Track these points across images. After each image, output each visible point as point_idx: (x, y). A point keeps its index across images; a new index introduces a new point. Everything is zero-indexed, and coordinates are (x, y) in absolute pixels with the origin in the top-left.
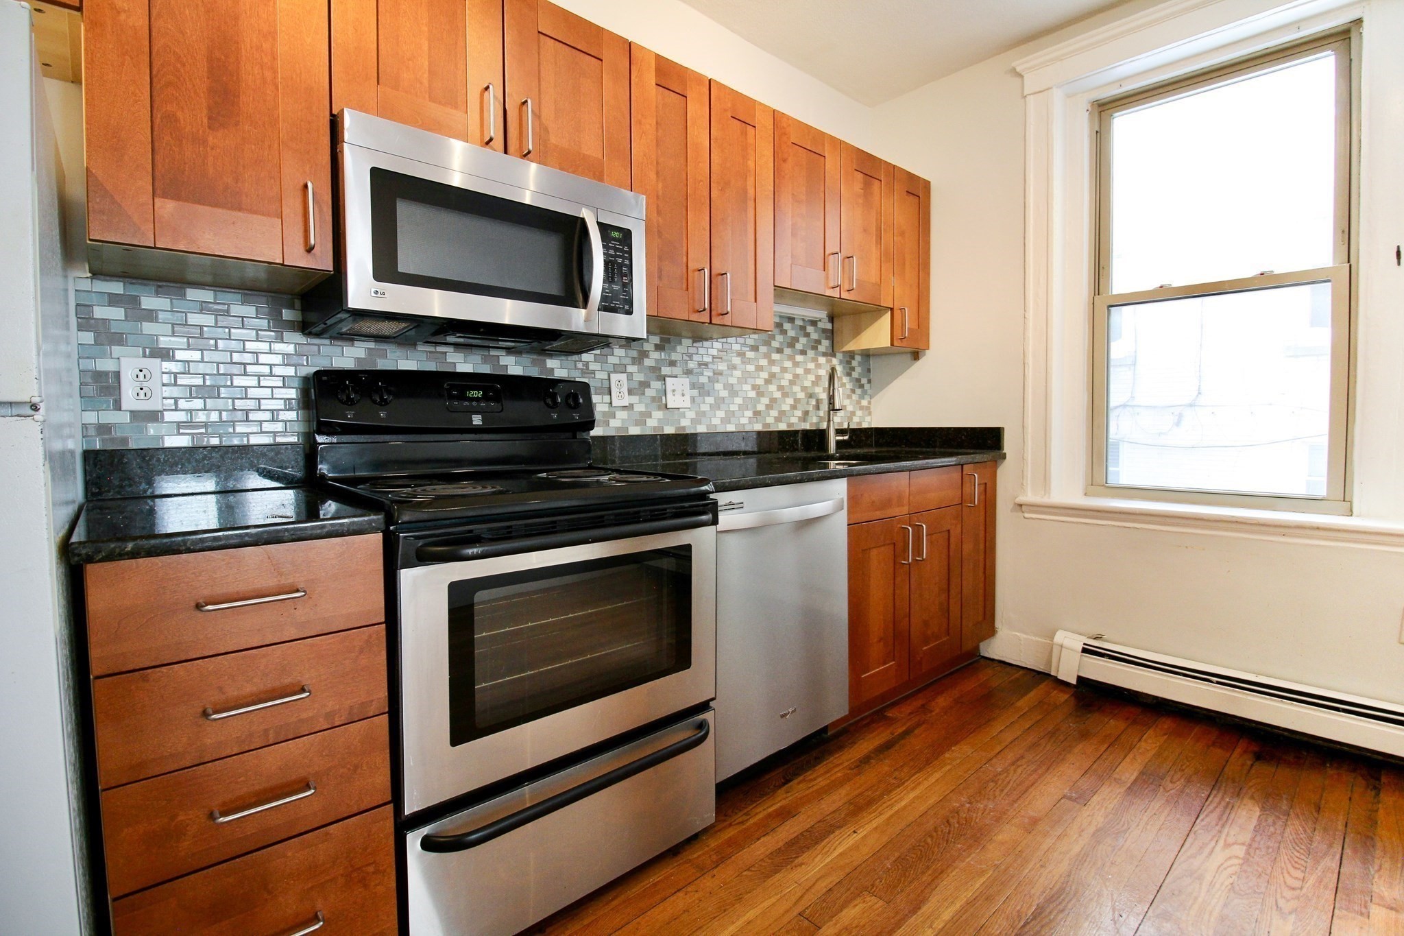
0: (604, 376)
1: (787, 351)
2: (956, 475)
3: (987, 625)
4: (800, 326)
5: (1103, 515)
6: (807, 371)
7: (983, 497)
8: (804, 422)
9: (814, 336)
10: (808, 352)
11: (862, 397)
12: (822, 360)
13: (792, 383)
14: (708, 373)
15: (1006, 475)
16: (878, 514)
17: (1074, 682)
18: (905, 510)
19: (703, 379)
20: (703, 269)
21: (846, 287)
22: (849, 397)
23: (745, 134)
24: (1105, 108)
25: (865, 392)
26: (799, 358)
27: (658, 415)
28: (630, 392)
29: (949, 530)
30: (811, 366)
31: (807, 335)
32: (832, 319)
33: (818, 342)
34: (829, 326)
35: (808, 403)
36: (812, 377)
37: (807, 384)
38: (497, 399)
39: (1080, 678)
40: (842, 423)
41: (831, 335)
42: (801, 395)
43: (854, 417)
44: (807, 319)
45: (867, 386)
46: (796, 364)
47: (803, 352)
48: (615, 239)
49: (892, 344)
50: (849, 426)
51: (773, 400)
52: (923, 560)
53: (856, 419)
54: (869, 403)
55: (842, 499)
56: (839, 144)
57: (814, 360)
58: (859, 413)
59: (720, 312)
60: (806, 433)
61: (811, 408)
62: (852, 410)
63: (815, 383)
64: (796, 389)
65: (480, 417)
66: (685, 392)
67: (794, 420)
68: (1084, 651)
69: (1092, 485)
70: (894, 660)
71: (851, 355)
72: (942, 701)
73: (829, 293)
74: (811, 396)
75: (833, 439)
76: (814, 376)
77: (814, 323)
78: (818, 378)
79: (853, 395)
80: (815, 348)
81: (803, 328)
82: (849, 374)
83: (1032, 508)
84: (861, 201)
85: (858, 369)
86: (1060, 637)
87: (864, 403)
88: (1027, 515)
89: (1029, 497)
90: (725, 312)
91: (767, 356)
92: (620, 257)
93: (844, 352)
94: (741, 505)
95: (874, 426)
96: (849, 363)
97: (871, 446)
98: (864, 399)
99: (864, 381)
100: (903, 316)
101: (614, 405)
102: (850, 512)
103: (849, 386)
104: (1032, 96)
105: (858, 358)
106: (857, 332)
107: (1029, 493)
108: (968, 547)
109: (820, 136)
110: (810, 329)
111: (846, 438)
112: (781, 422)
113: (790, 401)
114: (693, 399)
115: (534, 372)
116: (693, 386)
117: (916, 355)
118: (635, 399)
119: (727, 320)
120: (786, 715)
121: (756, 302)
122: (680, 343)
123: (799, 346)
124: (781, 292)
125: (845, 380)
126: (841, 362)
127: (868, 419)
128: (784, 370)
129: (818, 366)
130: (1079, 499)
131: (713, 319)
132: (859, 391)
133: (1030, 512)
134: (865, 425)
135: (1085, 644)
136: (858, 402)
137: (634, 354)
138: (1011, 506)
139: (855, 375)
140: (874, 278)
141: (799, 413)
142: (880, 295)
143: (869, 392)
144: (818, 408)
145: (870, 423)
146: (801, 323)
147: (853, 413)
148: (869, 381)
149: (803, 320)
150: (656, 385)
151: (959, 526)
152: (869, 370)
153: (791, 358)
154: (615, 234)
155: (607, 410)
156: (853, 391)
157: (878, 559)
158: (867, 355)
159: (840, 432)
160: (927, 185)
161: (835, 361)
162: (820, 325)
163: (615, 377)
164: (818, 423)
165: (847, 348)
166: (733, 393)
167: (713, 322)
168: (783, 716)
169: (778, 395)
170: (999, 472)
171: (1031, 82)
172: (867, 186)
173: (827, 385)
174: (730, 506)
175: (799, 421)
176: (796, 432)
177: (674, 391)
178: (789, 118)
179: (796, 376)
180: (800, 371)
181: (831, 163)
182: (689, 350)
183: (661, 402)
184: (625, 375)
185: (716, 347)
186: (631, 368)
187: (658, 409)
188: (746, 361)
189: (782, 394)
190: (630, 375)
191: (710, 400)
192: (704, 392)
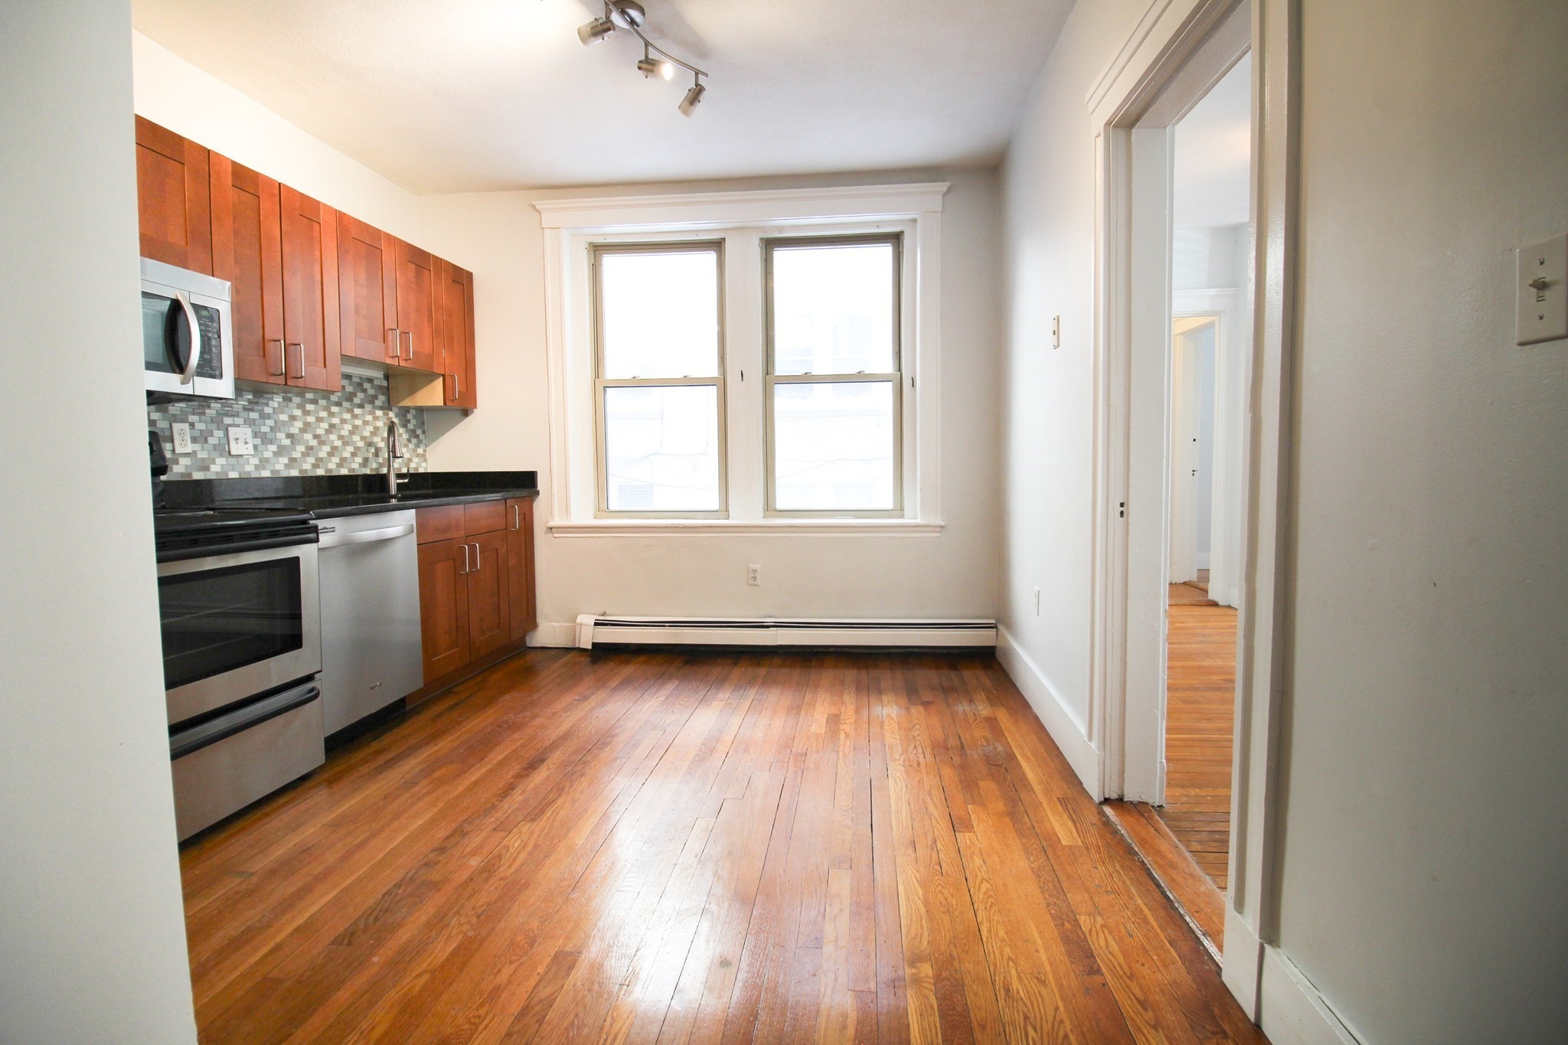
0: (167, 425)
1: (346, 404)
2: (502, 507)
3: (530, 620)
4: (358, 383)
5: (604, 530)
6: (366, 423)
7: (522, 523)
8: (365, 467)
9: (371, 392)
10: (366, 405)
11: (418, 446)
12: (379, 413)
13: (352, 433)
14: (270, 423)
15: (540, 506)
16: (441, 537)
17: (590, 647)
18: (463, 533)
19: (265, 429)
20: (279, 341)
21: (404, 357)
22: (406, 446)
23: (311, 228)
24: (597, 250)
25: (420, 442)
26: (358, 411)
27: (221, 461)
28: (194, 440)
29: (497, 549)
30: (369, 418)
31: (365, 391)
32: (387, 377)
33: (375, 397)
34: (385, 384)
35: (367, 451)
36: (370, 428)
37: (366, 434)
39: (594, 644)
40: (400, 469)
41: (387, 391)
42: (361, 444)
43: (411, 464)
44: (364, 377)
45: (422, 437)
46: (355, 416)
47: (361, 406)
48: (205, 318)
49: (445, 403)
50: (408, 470)
51: (334, 449)
52: (478, 570)
53: (413, 465)
54: (425, 451)
55: (412, 525)
56: (392, 240)
57: (372, 413)
58: (416, 460)
59: (294, 375)
60: (366, 477)
61: (371, 456)
62: (409, 457)
63: (373, 434)
64: (356, 438)
66: (248, 441)
67: (355, 466)
68: (596, 624)
69: (599, 511)
70: (457, 646)
71: (407, 410)
72: (496, 676)
73: (389, 361)
74: (370, 444)
75: (393, 482)
76: (372, 427)
77: (370, 380)
78: (376, 429)
79: (410, 444)
80: (372, 402)
81: (360, 385)
82: (405, 426)
83: (559, 530)
84: (414, 286)
85: (413, 422)
86: (581, 619)
87: (420, 451)
88: (555, 535)
89: (556, 522)
90: (299, 376)
91: (327, 409)
92: (209, 331)
93: (399, 407)
94: (333, 530)
95: (429, 471)
96: (405, 416)
97: (428, 488)
98: (419, 447)
99: (419, 432)
100: (453, 380)
101: (177, 451)
102: (419, 535)
103: (405, 436)
104: (547, 230)
105: (413, 412)
106: (413, 390)
107: (556, 519)
108: (512, 562)
109: (376, 233)
110: (367, 385)
111: (406, 481)
112: (343, 467)
113: (350, 449)
114: (255, 447)
116: (256, 435)
117: (466, 413)
118: (197, 447)
119: (300, 383)
120: (374, 687)
121: (325, 367)
123: (357, 400)
124: (346, 359)
125: (401, 430)
126: (397, 415)
127: (424, 465)
128: (344, 421)
129: (376, 418)
130: (591, 521)
131: (288, 380)
132: (414, 441)
133: (558, 533)
134: (421, 470)
135: (596, 619)
136: (415, 450)
138: (545, 530)
139: (410, 426)
140: (427, 350)
141: (359, 460)
142: (433, 363)
143: (424, 442)
144: (376, 455)
145: (426, 468)
146: (358, 380)
147: (410, 460)
148: (424, 433)
149: (361, 378)
150: (218, 434)
151: (505, 545)
152: (423, 423)
153: (350, 411)
154: (204, 313)
155: (170, 456)
156: (409, 441)
157: (442, 571)
158: (421, 410)
159: (399, 476)
160: (470, 275)
161: (391, 414)
162: (376, 382)
163: (176, 427)
164: (377, 469)
165: (404, 403)
167: (288, 384)
168: (372, 688)
169: (338, 443)
170: (534, 505)
171: (547, 219)
172: (419, 274)
173: (385, 435)
174: (326, 530)
175: (360, 467)
176: (357, 476)
177: (237, 439)
178: (349, 217)
179: (355, 427)
180: (358, 422)
181: (389, 257)
182: (250, 402)
183: (224, 450)
184: (188, 424)
185: (277, 400)
186: (192, 418)
187: (221, 456)
188: (306, 413)
189: (343, 442)
190: (192, 425)
191: (273, 448)
192: (266, 440)
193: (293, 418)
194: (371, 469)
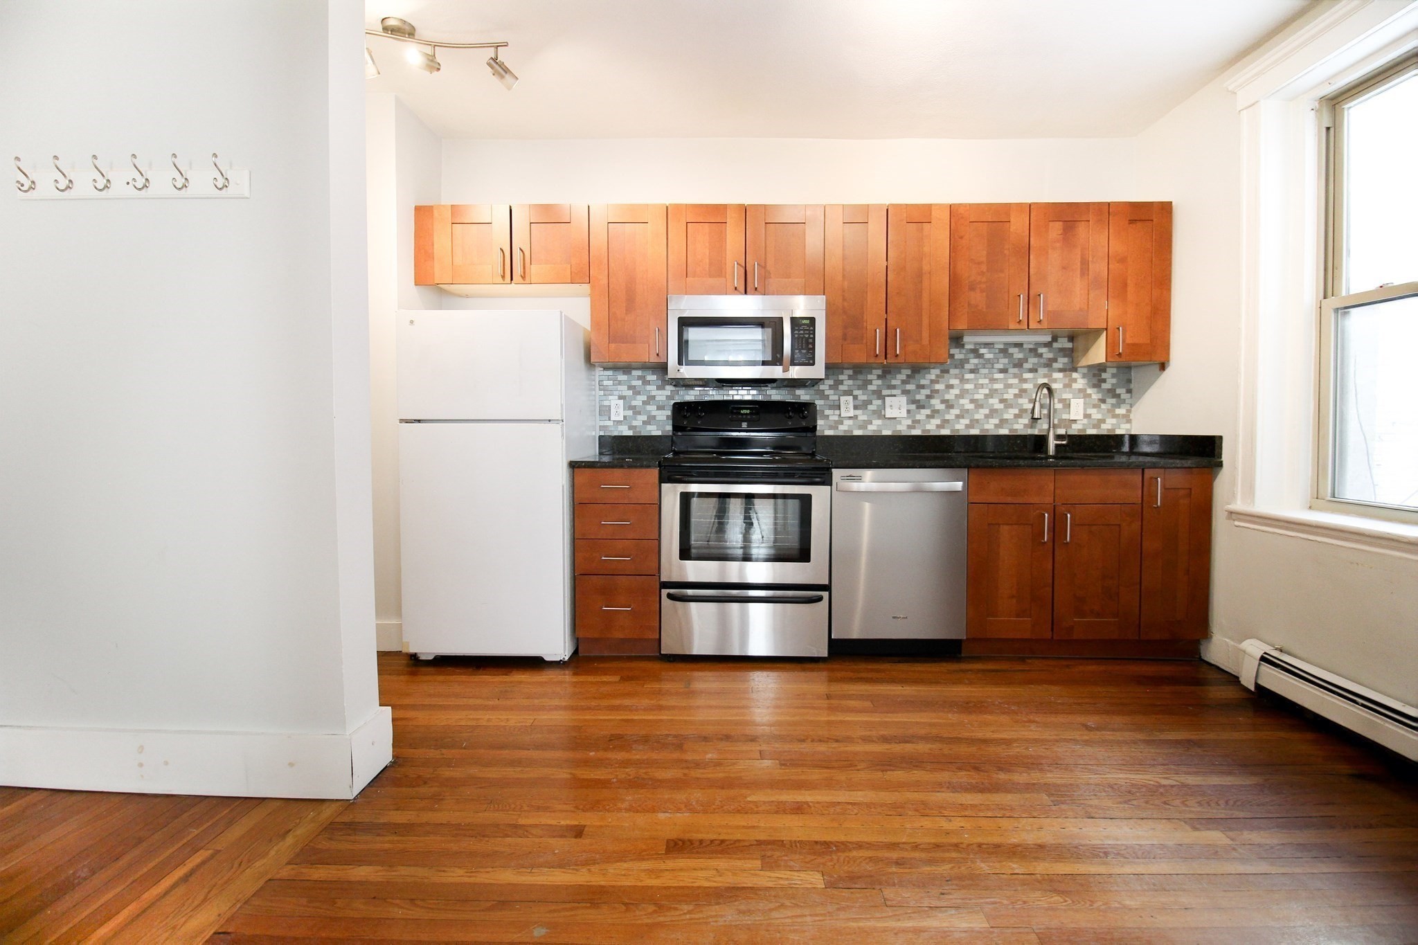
0: (836, 397)
1: (1013, 370)
2: (1134, 478)
4: (1030, 349)
7: (1183, 501)
9: (1048, 355)
10: (1039, 370)
11: (1118, 405)
12: (1058, 375)
13: (1017, 396)
14: (925, 392)
16: (1010, 499)
17: (1252, 688)
18: (1048, 499)
19: (920, 397)
20: (877, 329)
23: (920, 229)
24: (1335, 102)
25: (1123, 402)
27: (879, 422)
28: (856, 408)
29: (1119, 525)
31: (1039, 355)
32: (1072, 339)
33: (1053, 360)
38: (757, 414)
39: (1257, 686)
40: (1060, 431)
41: (1070, 353)
44: (1037, 342)
45: (1125, 396)
46: (1023, 381)
47: (1033, 370)
48: (804, 324)
49: (1106, 361)
51: (994, 411)
53: (1105, 427)
54: (1129, 411)
57: (1048, 376)
62: (1100, 417)
65: (746, 423)
66: (902, 407)
68: (1263, 659)
69: (1317, 498)
70: (1029, 618)
73: (1014, 327)
75: (1052, 443)
77: (1048, 345)
80: (1048, 366)
81: (1033, 350)
82: (1096, 386)
83: (1242, 517)
84: (1058, 245)
85: (1112, 381)
87: (1120, 411)
88: (1237, 523)
89: (1238, 506)
90: (897, 354)
91: (988, 376)
92: (807, 334)
93: (1083, 367)
94: (860, 478)
96: (1097, 375)
99: (1120, 391)
100: (1119, 332)
101: (842, 416)
102: (972, 493)
104: (1245, 111)
105: (1112, 370)
106: (1087, 349)
107: (1239, 502)
108: (1153, 545)
110: (1042, 350)
113: (1014, 411)
114: (909, 411)
115: (789, 399)
116: (910, 402)
117: (1163, 367)
118: (859, 412)
119: (899, 360)
120: (897, 617)
122: (900, 373)
123: (1028, 366)
125: (1091, 391)
126: (1085, 377)
128: (1008, 386)
131: (888, 360)
132: (1111, 401)
133: (1240, 520)
134: (1122, 432)
135: (1265, 653)
137: (859, 382)
138: (1225, 515)
139: (1104, 386)
140: (1078, 306)
142: (1086, 318)
143: (1128, 401)
145: (1128, 430)
147: (1102, 421)
148: (1129, 391)
149: (1033, 344)
150: (877, 402)
151: (1137, 523)
152: (1129, 381)
153: (1018, 376)
154: (802, 322)
155: (837, 419)
156: (1102, 400)
159: (1059, 437)
160: (1168, 206)
161: (1077, 376)
163: (843, 399)
165: (1085, 363)
166: (949, 405)
169: (999, 406)
171: (1243, 96)
172: (1068, 231)
174: (851, 477)
175: (1023, 427)
176: (1020, 436)
177: (892, 406)
178: (966, 205)
179: (1023, 390)
180: (1028, 386)
181: (1018, 225)
182: (908, 376)
183: (879, 414)
184: (852, 397)
185: (934, 374)
186: (856, 392)
187: (879, 418)
188: (963, 380)
189: (1005, 405)
190: (855, 398)
191: (928, 412)
192: (920, 406)
193: (950, 387)
194: (1039, 430)
